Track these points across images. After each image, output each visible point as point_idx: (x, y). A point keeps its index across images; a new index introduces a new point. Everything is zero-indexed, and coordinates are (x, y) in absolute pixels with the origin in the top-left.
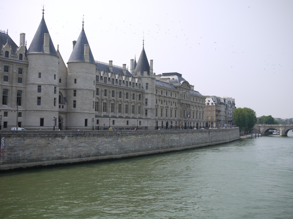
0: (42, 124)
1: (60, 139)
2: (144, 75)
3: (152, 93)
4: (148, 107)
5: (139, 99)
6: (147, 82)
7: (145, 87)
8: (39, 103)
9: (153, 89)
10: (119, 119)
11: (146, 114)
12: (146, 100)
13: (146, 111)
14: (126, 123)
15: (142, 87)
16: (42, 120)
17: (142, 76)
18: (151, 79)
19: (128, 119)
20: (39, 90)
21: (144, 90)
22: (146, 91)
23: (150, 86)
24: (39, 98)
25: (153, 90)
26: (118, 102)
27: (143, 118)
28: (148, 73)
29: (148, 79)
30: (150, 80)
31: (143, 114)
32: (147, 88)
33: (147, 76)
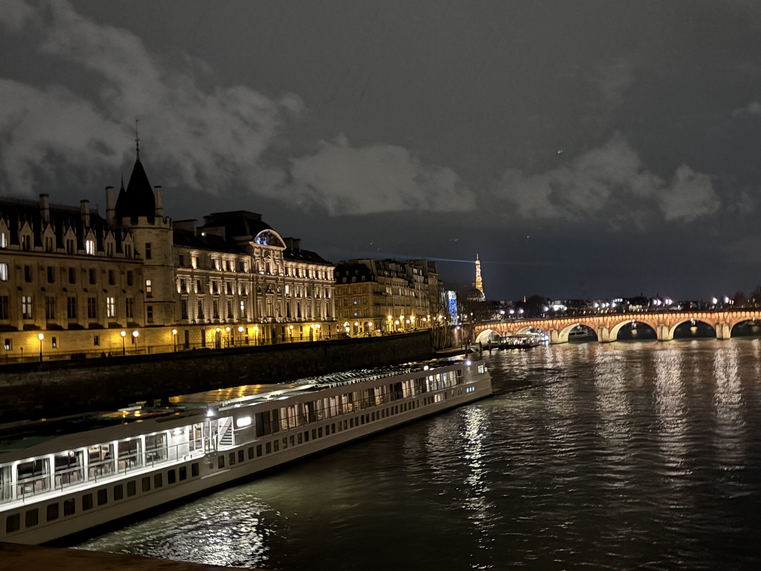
2: (139, 223)
3: (163, 265)
4: (153, 300)
5: (130, 283)
6: (148, 242)
7: (142, 251)
9: (165, 255)
10: (71, 332)
11: (150, 315)
13: (150, 308)
14: (92, 341)
15: (136, 253)
17: (135, 226)
18: (157, 232)
19: (96, 332)
21: (142, 260)
22: (146, 262)
23: (156, 249)
25: (166, 257)
26: (64, 293)
27: (143, 325)
28: (151, 220)
29: (150, 232)
30: (156, 235)
31: (142, 316)
32: (148, 255)
33: (147, 225)
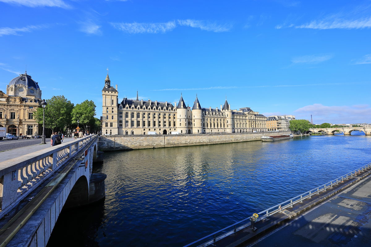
0: (182, 132)
1: (185, 137)
3: (230, 118)
5: (224, 121)
7: (226, 115)
8: (180, 125)
10: (214, 129)
11: (228, 126)
12: (228, 121)
13: (228, 125)
14: (218, 131)
16: (182, 131)
17: (225, 111)
18: (229, 112)
19: (218, 129)
20: (180, 121)
22: (227, 117)
23: (229, 115)
24: (180, 123)
25: (231, 116)
28: (228, 110)
32: (227, 116)
33: (227, 111)
